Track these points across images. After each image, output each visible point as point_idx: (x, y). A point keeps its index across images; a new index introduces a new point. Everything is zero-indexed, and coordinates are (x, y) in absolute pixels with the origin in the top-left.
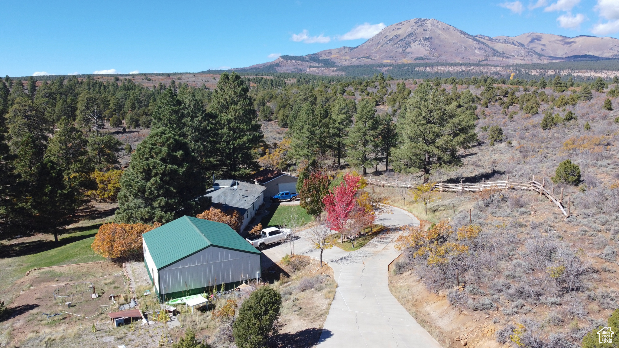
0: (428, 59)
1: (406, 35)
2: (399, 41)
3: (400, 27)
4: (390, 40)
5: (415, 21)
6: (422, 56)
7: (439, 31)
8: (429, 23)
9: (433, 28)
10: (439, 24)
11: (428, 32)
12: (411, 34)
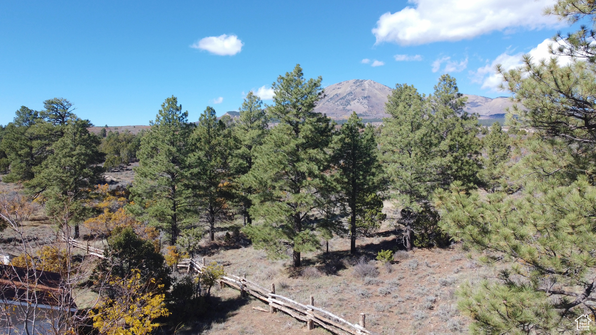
0: (367, 116)
1: (346, 94)
2: (340, 99)
3: (340, 87)
4: (331, 98)
5: (354, 81)
6: (362, 113)
7: (375, 90)
8: (366, 84)
9: (370, 88)
10: (375, 84)
11: (366, 92)
12: (350, 93)
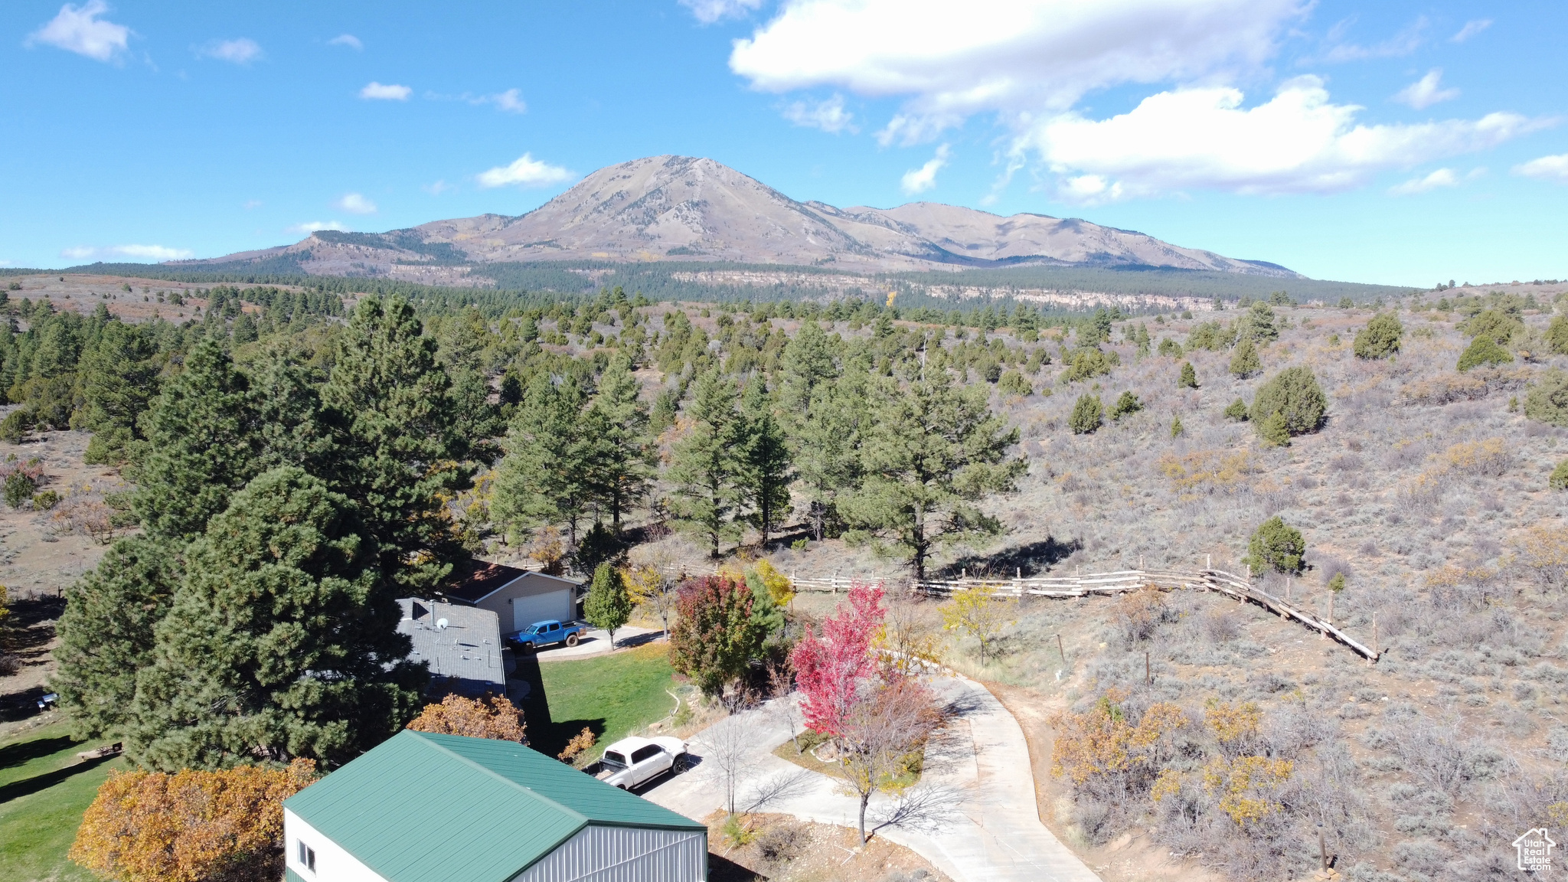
0: (700, 253)
1: (644, 194)
2: (629, 207)
3: (629, 173)
4: (605, 203)
5: (666, 161)
6: (686, 245)
7: (722, 187)
8: (697, 168)
9: (709, 179)
10: (720, 171)
11: (698, 190)
12: (656, 192)
